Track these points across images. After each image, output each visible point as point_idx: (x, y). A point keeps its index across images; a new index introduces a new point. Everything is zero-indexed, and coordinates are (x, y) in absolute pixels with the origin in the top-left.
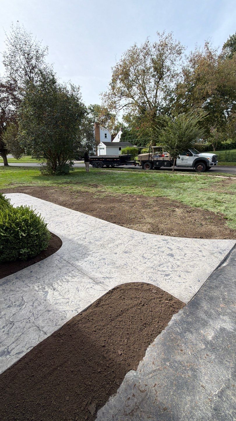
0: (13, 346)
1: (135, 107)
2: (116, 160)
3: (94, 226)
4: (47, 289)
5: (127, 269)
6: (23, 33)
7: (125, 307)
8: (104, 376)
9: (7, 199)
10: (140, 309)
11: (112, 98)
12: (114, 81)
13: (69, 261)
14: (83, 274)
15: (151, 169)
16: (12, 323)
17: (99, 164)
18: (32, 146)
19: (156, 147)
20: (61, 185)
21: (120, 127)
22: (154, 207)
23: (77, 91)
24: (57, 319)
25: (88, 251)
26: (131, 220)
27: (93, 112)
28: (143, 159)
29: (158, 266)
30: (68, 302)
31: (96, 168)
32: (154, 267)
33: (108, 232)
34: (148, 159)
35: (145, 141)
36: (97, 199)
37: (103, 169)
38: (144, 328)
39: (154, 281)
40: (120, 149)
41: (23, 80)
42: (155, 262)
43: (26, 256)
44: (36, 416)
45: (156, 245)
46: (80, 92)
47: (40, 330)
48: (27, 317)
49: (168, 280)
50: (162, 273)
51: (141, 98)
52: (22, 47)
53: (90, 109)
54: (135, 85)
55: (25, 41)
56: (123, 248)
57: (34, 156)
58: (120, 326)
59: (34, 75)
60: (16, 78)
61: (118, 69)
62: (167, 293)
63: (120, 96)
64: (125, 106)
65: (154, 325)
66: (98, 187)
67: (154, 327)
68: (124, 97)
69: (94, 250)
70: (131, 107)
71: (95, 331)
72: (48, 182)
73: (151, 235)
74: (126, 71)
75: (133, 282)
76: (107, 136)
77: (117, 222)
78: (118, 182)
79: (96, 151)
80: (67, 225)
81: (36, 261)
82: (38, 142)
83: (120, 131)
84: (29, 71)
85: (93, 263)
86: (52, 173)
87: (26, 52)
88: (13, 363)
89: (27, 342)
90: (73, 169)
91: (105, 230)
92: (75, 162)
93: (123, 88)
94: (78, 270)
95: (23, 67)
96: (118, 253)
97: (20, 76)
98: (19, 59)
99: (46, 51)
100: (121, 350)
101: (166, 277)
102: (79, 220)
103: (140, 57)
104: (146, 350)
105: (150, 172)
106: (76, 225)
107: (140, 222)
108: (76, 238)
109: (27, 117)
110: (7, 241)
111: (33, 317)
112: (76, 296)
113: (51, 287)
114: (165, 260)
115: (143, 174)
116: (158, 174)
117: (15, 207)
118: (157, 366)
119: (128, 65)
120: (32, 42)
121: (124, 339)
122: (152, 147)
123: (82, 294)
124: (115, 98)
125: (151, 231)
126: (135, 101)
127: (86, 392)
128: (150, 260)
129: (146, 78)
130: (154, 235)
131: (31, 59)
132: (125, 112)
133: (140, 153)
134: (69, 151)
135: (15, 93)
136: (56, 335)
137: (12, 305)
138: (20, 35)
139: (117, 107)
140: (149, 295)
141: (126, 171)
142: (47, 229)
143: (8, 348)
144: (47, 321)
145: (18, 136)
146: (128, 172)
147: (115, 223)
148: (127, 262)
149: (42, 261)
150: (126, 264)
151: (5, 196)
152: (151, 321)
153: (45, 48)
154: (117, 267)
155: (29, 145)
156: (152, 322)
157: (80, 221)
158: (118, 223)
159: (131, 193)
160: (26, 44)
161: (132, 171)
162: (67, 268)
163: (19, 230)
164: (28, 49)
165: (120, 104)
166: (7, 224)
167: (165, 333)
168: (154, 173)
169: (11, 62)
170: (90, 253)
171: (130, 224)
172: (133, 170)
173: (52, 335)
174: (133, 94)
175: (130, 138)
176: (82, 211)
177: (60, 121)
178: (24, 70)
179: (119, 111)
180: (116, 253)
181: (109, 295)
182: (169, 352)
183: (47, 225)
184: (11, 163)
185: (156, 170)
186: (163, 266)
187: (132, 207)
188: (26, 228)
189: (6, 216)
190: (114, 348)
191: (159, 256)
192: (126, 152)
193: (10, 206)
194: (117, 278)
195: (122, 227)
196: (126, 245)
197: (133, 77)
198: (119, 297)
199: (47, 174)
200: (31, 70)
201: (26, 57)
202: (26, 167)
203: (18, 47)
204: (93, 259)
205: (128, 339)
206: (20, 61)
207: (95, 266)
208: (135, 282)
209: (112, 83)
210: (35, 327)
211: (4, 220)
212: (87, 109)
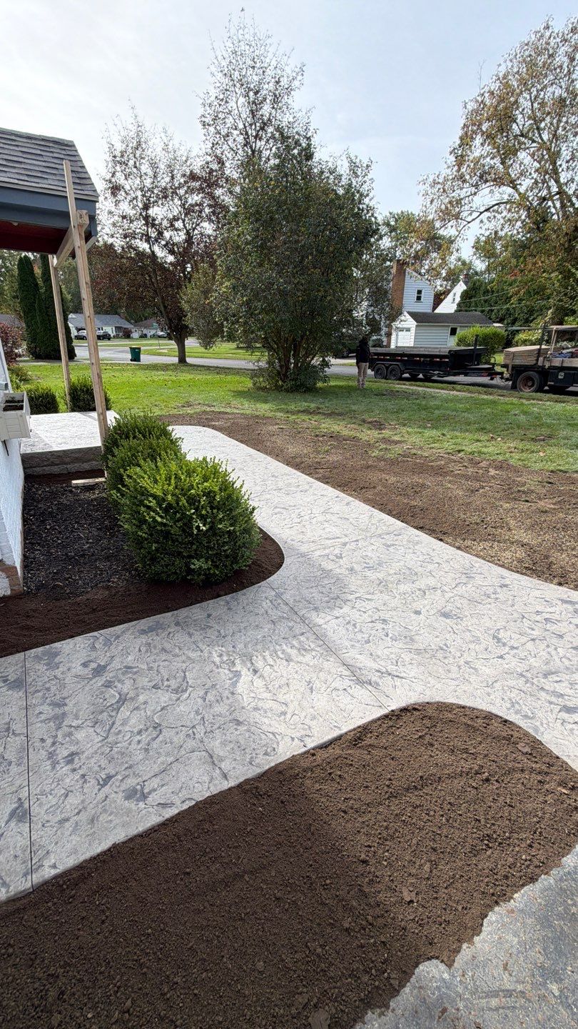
0: (155, 783)
1: (518, 212)
2: (438, 360)
3: (366, 530)
4: (238, 667)
5: (446, 661)
6: (252, 39)
7: (433, 770)
8: (358, 947)
9: (176, 437)
10: (476, 788)
11: (454, 191)
12: (466, 140)
13: (296, 609)
14: (330, 649)
15: (540, 390)
16: (157, 727)
17: (393, 370)
18: (241, 317)
19: (564, 327)
20: (294, 417)
21: (461, 271)
22: (540, 499)
23: (363, 174)
24: (254, 749)
25: (344, 590)
26: (468, 528)
27: (393, 234)
28: (518, 362)
29: (540, 675)
30: (284, 713)
31: (384, 381)
32: (529, 675)
33: (402, 550)
34: (535, 362)
35: (531, 312)
36: (379, 459)
37: (401, 382)
38: (482, 849)
39: (526, 717)
40: (453, 332)
41: (237, 159)
42: (532, 660)
43: (202, 577)
44: (184, 977)
45: (537, 612)
46: (370, 176)
47: (214, 764)
48: (189, 724)
49: (571, 726)
50: (553, 699)
51: (540, 185)
52: (244, 76)
53: (388, 224)
54: (527, 146)
55: (254, 59)
56: (438, 600)
57: (241, 342)
58: (414, 820)
59: (263, 143)
60: (224, 156)
61: (482, 106)
62: (567, 764)
63: (477, 183)
64: (487, 210)
65: (517, 849)
66: (384, 429)
67: (516, 856)
68: (488, 184)
69: (361, 592)
70: (505, 213)
71: (345, 812)
72: (266, 406)
73: (526, 581)
74: (506, 108)
75: (462, 703)
76: (423, 295)
77: (427, 527)
78: (438, 419)
79: (389, 335)
80: (300, 516)
81: (222, 593)
82: (256, 308)
83: (461, 282)
84: (254, 134)
85: (354, 625)
86: (276, 385)
87: (252, 86)
88: (149, 825)
89: (183, 783)
90: (326, 378)
91: (393, 545)
92: (333, 361)
93: (488, 159)
94: (314, 637)
95: (241, 126)
96: (423, 611)
97: (232, 150)
98: (235, 107)
99: (299, 77)
100: (411, 889)
101: (564, 715)
102: (328, 507)
103: (557, 59)
104: (486, 916)
105: (534, 399)
106: (321, 518)
107: (493, 538)
108: (318, 553)
109: (238, 247)
110: (167, 535)
111: (202, 727)
112: (305, 703)
113: (249, 665)
114: (567, 663)
115: (512, 404)
116: (559, 407)
117: (190, 457)
118: (517, 982)
119: (514, 90)
120: (268, 60)
121: (423, 861)
122: (552, 327)
123: (321, 701)
124: (461, 189)
125: (526, 568)
126: (520, 194)
127: (307, 970)
128: (515, 651)
129: (567, 122)
130: (535, 581)
131: (262, 102)
132: (484, 228)
133: (509, 343)
134: (322, 332)
135: (218, 192)
136: (248, 789)
137: (163, 685)
138: (243, 47)
139: (464, 215)
140: (506, 756)
141: (464, 391)
142: (255, 521)
143: (144, 785)
144: (232, 746)
145: (213, 294)
146: (469, 395)
147: (421, 528)
148: (448, 643)
149: (234, 594)
150: (444, 647)
151: (173, 431)
152: (507, 834)
153: (297, 70)
154: (418, 652)
155: (234, 316)
156: (510, 838)
157: (331, 510)
158: (431, 532)
159: (474, 452)
160: (253, 67)
161: (480, 393)
162: (290, 624)
163: (194, 514)
164: (256, 78)
165: (474, 206)
166: (169, 497)
167: (549, 888)
168: (548, 403)
169: (217, 116)
170: (351, 597)
171: (464, 536)
172: (485, 389)
173: (240, 786)
174: (515, 175)
175: (486, 301)
176: (340, 486)
177: (310, 258)
178: (242, 134)
179: (466, 227)
180: (418, 613)
181: (391, 723)
182: (560, 953)
183: (255, 511)
184: (192, 357)
185: (554, 394)
186: (558, 679)
187: (472, 491)
188: (208, 512)
189: (170, 478)
190: (390, 876)
191: (548, 646)
192: (472, 339)
193: (181, 454)
194: (414, 680)
195: (442, 543)
196: (448, 595)
197: (524, 125)
198: (417, 737)
199: (266, 388)
200: (258, 131)
201: (251, 99)
202: (221, 368)
203: (236, 76)
204: (355, 615)
205: (435, 864)
206: (236, 112)
207: (359, 636)
208: (468, 705)
209: (460, 147)
210: (204, 753)
211: (166, 487)
212: (380, 225)
